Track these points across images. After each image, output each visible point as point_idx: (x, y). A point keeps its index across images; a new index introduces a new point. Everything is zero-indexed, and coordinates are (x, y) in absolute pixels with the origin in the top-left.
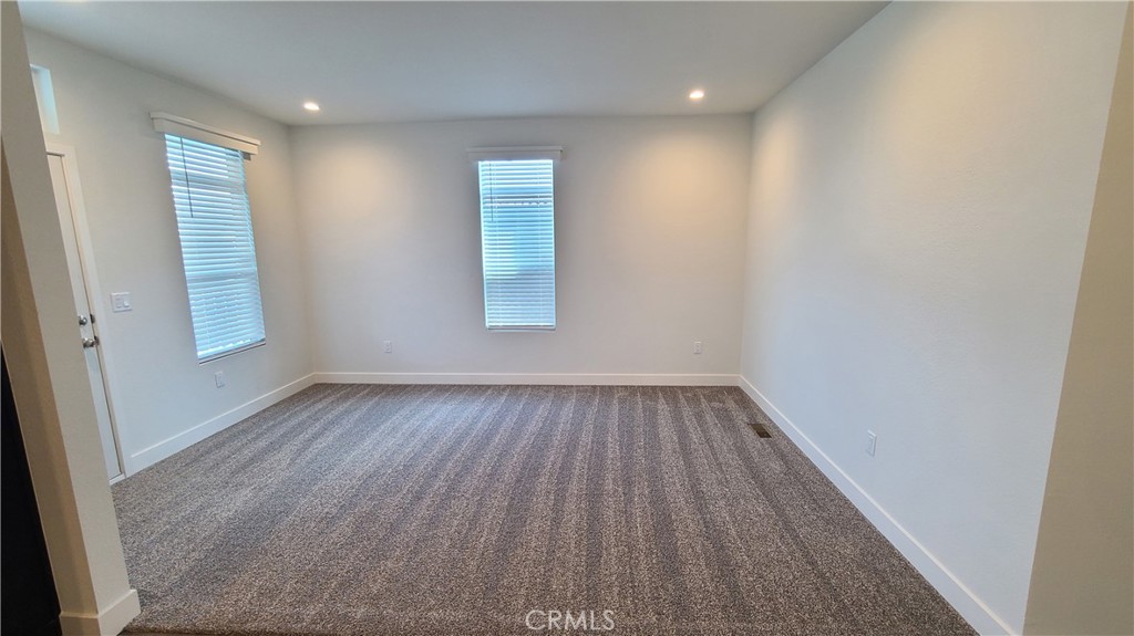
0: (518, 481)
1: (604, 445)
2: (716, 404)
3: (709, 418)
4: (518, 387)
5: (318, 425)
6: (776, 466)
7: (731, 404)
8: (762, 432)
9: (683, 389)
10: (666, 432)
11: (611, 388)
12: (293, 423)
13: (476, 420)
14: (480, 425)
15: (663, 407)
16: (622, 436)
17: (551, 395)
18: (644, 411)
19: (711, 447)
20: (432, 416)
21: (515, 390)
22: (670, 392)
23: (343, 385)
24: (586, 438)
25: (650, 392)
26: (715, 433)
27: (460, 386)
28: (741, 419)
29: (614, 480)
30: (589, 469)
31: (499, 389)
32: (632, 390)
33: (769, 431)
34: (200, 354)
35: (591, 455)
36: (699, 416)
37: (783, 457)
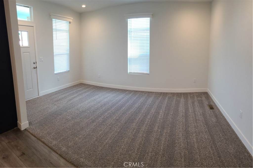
0: (125, 123)
1: (158, 113)
2: (199, 98)
3: (196, 104)
4: (137, 91)
5: (77, 94)
6: (214, 120)
7: (204, 98)
8: (211, 108)
9: (190, 93)
10: (181, 109)
11: (167, 93)
12: (71, 92)
13: (120, 100)
14: (120, 102)
15: (182, 100)
16: (165, 110)
17: (146, 95)
18: (176, 101)
19: (195, 114)
20: (107, 97)
21: (136, 92)
22: (186, 95)
23: (87, 85)
24: (153, 111)
25: (179, 95)
26: (197, 109)
27: (119, 89)
28: (206, 103)
29: (158, 127)
30: (151, 122)
31: (130, 91)
32: (173, 94)
33: (214, 107)
34: (55, 72)
35: (153, 117)
36: (193, 103)
37: (216, 116)
